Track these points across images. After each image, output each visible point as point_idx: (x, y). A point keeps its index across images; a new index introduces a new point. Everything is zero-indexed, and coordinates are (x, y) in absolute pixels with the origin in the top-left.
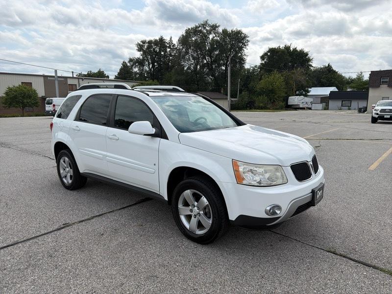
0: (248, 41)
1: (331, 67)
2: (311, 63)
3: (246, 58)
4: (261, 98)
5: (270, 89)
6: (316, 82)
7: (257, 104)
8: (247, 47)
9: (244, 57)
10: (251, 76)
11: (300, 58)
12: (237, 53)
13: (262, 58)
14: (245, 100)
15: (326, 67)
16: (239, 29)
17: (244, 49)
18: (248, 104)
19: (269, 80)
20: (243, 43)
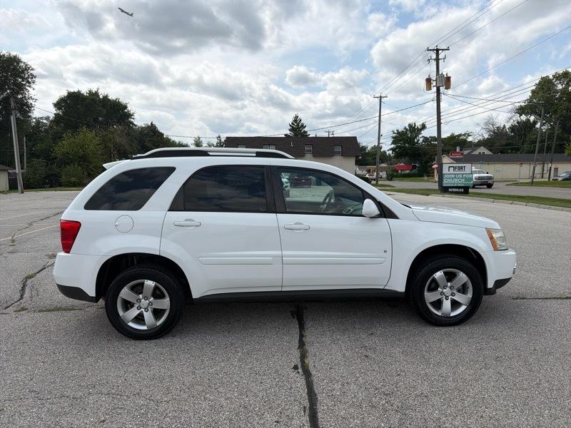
0: (33, 76)
1: (156, 128)
2: (132, 120)
3: (33, 103)
4: (70, 168)
5: (80, 155)
6: (139, 148)
7: (63, 179)
8: (33, 85)
9: (30, 101)
10: (33, 133)
11: (116, 112)
12: (15, 93)
13: (57, 105)
14: (40, 172)
15: (148, 127)
16: (13, 54)
17: (28, 88)
18: (46, 178)
19: (77, 141)
20: (23, 79)
